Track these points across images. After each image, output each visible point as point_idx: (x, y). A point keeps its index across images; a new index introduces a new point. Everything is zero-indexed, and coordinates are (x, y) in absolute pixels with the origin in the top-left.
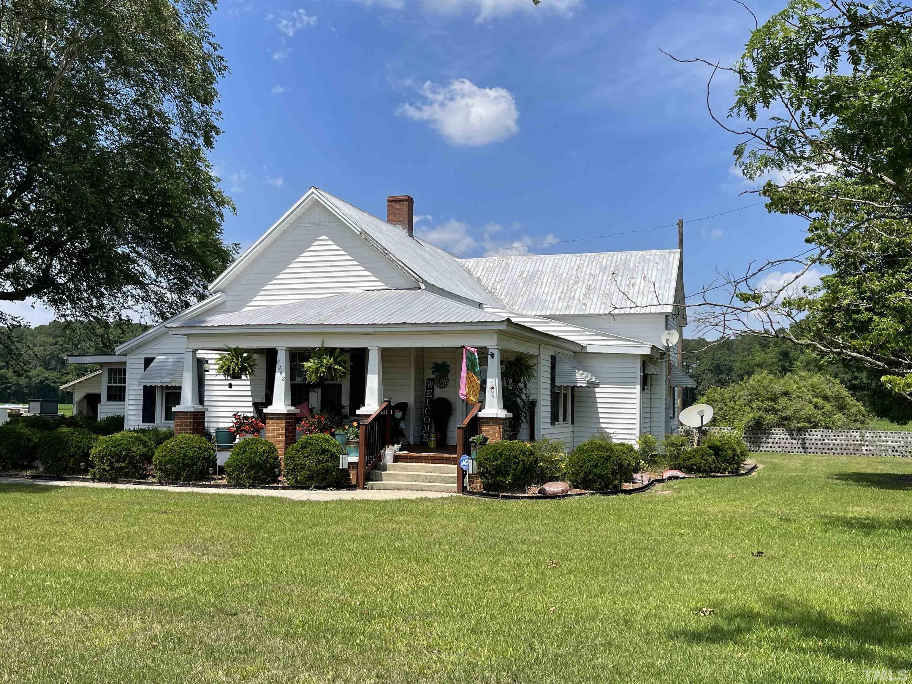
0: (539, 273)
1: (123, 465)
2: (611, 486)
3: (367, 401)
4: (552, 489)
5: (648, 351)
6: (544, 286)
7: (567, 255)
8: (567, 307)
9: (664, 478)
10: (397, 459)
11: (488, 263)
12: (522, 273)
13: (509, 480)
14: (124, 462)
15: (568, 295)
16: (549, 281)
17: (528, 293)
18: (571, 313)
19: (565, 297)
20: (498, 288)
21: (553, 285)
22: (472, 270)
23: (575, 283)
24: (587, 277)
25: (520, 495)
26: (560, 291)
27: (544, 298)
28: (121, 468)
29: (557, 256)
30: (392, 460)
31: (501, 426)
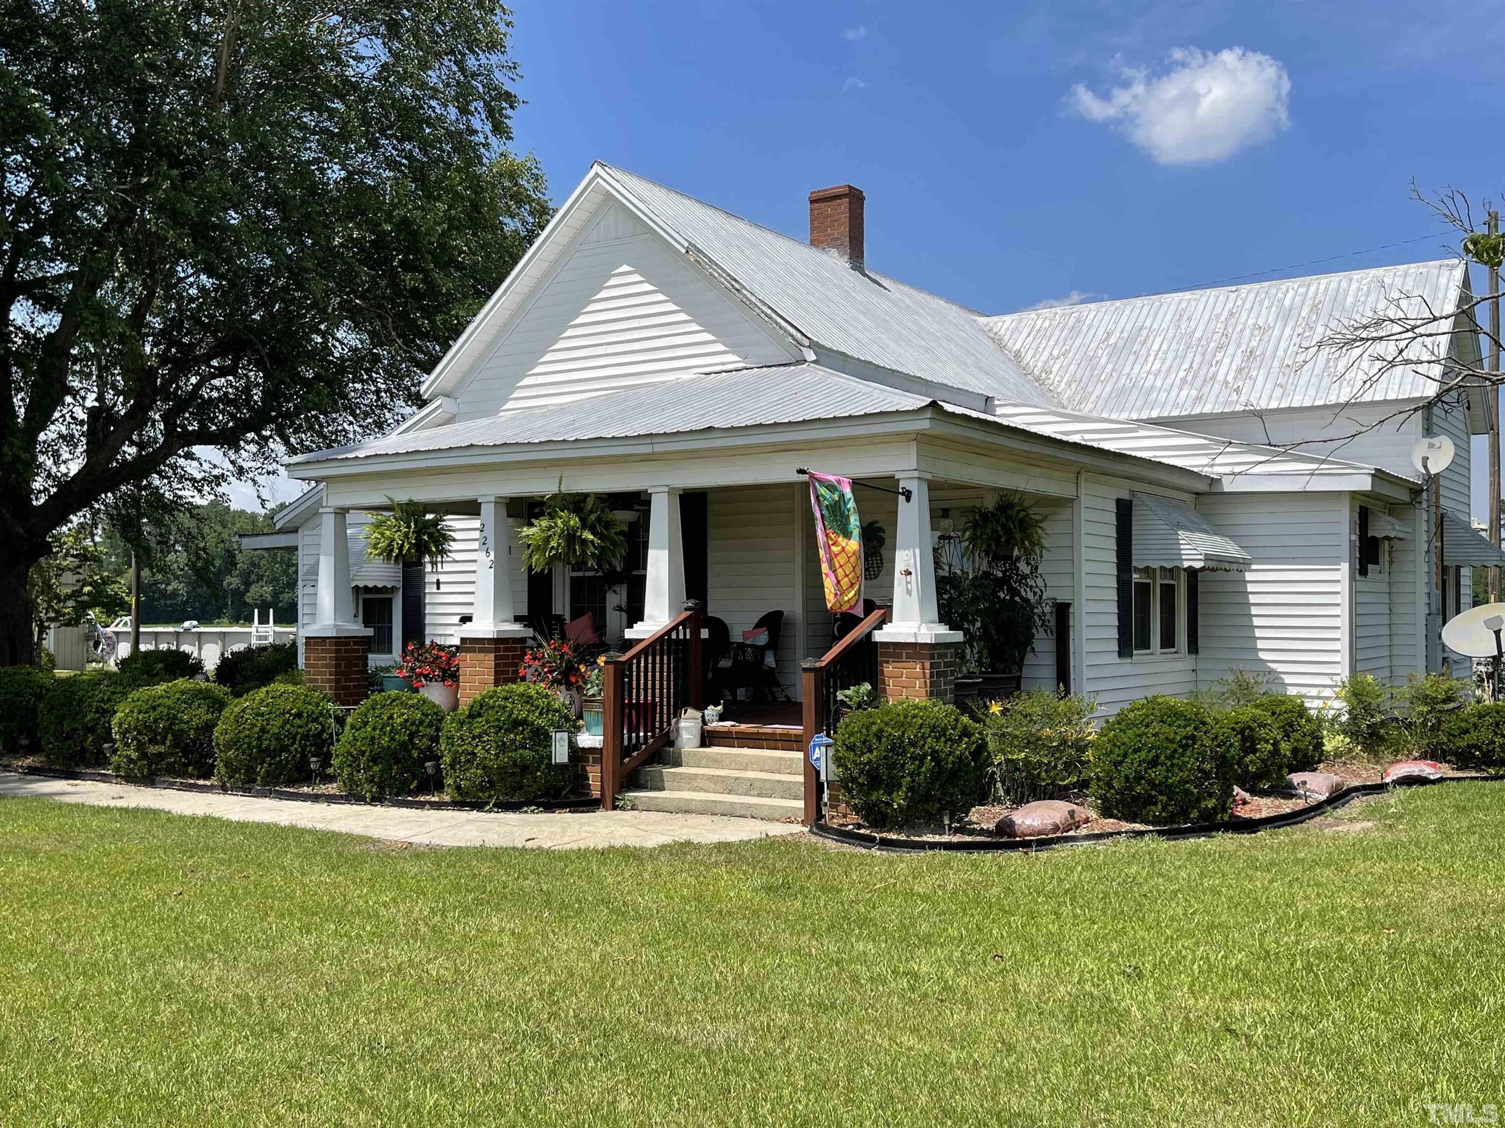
0: (1144, 333)
1: (162, 749)
2: (1194, 814)
3: (648, 610)
4: (1028, 822)
5: (1365, 484)
6: (1151, 358)
7: (1208, 291)
8: (1198, 399)
9: (1388, 780)
10: (708, 739)
11: (1039, 322)
12: (1109, 335)
13: (899, 800)
14: (164, 743)
15: (1202, 373)
16: (1164, 347)
17: (1115, 375)
18: (1206, 410)
19: (1195, 377)
20: (1055, 368)
21: (1170, 356)
22: (1006, 338)
23: (1219, 348)
24: (1248, 332)
25: (929, 838)
26: (1186, 366)
27: (1148, 383)
28: (160, 756)
29: (1187, 295)
30: (697, 741)
31: (927, 664)
